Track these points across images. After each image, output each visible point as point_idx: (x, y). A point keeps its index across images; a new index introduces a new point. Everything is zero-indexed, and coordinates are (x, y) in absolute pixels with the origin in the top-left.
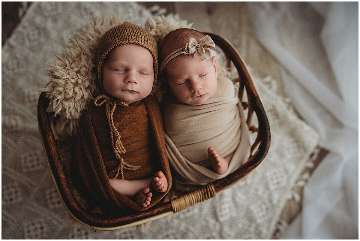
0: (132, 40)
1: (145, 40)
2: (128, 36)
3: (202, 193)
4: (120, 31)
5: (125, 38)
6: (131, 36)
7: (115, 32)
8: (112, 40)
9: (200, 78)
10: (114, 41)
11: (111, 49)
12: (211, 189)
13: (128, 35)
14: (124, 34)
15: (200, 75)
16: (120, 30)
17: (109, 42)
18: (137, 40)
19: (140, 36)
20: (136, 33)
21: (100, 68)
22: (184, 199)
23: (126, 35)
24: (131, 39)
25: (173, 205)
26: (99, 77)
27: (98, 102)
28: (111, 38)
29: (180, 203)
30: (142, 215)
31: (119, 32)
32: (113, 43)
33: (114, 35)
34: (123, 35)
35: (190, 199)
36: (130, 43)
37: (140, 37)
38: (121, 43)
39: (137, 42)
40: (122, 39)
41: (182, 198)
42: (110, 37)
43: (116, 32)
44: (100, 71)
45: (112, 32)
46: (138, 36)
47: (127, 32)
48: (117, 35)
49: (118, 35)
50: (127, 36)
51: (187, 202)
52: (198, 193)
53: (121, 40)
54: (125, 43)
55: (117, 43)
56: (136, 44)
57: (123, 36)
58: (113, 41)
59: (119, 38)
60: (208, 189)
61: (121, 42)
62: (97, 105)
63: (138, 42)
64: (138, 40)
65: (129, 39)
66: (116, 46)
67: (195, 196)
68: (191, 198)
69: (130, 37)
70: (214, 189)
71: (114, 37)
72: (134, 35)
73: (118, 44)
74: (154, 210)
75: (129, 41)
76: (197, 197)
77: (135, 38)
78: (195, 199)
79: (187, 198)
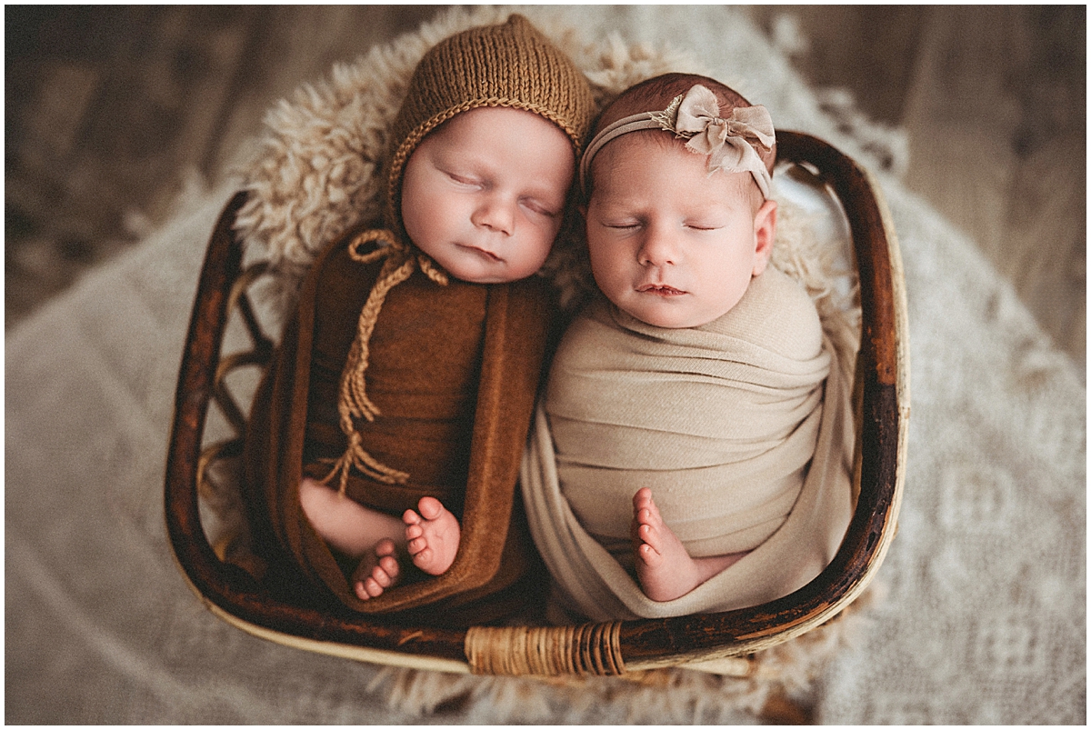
0: (530, 101)
1: (567, 107)
2: (520, 85)
3: (575, 641)
4: (497, 57)
5: (509, 88)
6: (530, 87)
7: (482, 56)
8: (466, 79)
9: (685, 231)
10: (472, 86)
11: (459, 110)
12: (607, 637)
13: (520, 78)
14: (509, 72)
15: (688, 220)
16: (499, 54)
17: (456, 83)
18: (546, 103)
19: (557, 92)
20: (547, 76)
21: (404, 153)
22: (512, 638)
23: (516, 77)
24: (527, 96)
25: (468, 640)
26: (391, 177)
27: (360, 250)
28: (465, 75)
29: (495, 644)
30: (358, 628)
31: (494, 59)
32: (469, 94)
33: (476, 67)
34: (505, 77)
35: (529, 642)
36: (522, 109)
37: (555, 95)
38: (495, 102)
39: (542, 109)
40: (500, 88)
41: (508, 632)
42: (461, 66)
43: (485, 57)
44: (401, 161)
45: (473, 51)
46: (550, 89)
47: (521, 66)
48: (485, 69)
49: (487, 71)
50: (517, 83)
51: (516, 649)
52: (563, 638)
53: (496, 91)
54: (506, 103)
55: (479, 98)
56: (540, 113)
57: (503, 79)
58: (470, 88)
59: (489, 82)
60: (599, 635)
61: (495, 98)
62: (357, 257)
63: (546, 109)
64: (548, 105)
65: (520, 94)
66: (477, 106)
67: (550, 643)
68: (535, 642)
69: (525, 88)
70: (616, 642)
71: (476, 72)
72: (538, 82)
73: (484, 102)
74: (405, 629)
75: (521, 101)
76: (554, 645)
77: (539, 95)
78: (546, 650)
79: (522, 637)
